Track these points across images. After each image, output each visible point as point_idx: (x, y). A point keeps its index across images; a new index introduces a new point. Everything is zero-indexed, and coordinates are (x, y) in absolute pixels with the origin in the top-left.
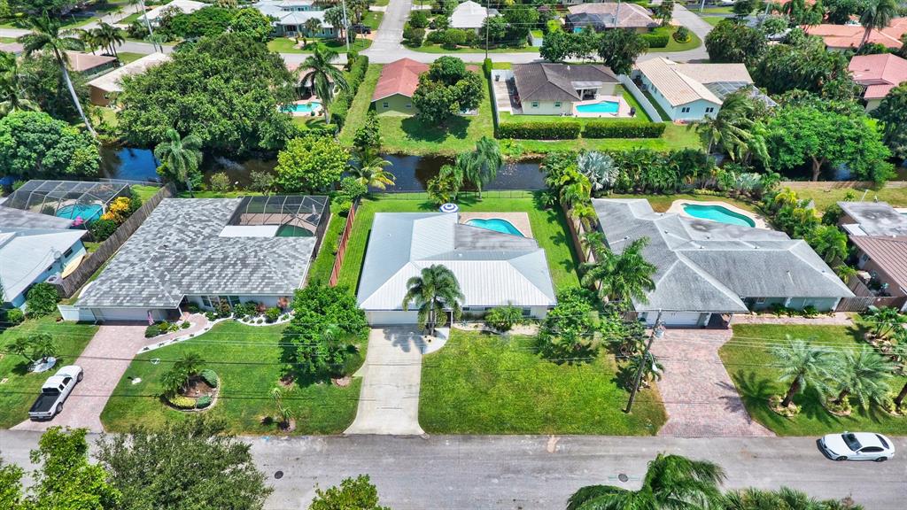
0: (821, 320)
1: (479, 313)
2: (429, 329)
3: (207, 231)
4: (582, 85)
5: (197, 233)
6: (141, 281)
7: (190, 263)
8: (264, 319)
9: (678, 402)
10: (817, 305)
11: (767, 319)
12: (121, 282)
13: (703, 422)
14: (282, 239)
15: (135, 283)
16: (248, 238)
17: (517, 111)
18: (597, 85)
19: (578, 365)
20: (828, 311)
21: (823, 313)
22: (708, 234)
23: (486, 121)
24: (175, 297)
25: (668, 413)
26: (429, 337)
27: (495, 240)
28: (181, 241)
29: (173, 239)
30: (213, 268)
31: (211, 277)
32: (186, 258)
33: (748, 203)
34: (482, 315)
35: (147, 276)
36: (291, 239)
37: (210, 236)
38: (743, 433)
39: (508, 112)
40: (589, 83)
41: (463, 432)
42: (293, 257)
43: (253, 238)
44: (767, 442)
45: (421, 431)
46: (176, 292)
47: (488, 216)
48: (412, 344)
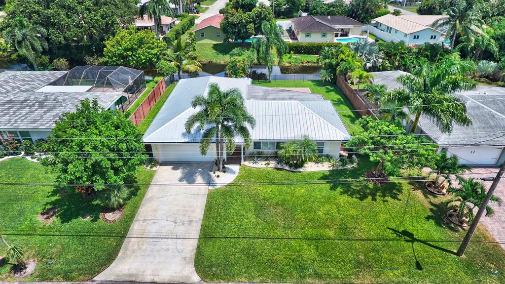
1: (270, 152)
2: (218, 166)
17: (295, 41)
18: (349, 27)
19: (384, 201)
26: (217, 173)
31: (4, 115)
48: (199, 179)
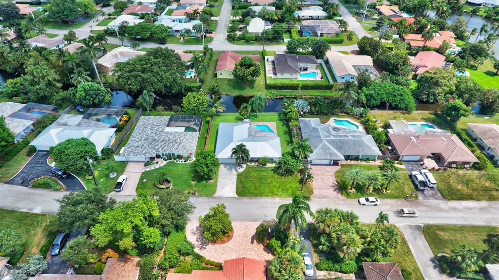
0: (371, 163)
1: (256, 160)
2: (239, 165)
3: (160, 129)
4: (302, 65)
5: (157, 130)
6: (142, 148)
7: (157, 141)
8: (183, 161)
9: (318, 188)
10: (370, 158)
11: (353, 162)
12: (135, 148)
13: (324, 194)
14: (187, 133)
15: (140, 148)
16: (175, 132)
17: (275, 77)
18: (309, 65)
19: (288, 177)
20: (374, 160)
21: (372, 160)
22: (338, 132)
23: (262, 81)
24: (154, 153)
25: (314, 191)
26: (239, 168)
27: (263, 134)
28: (152, 133)
29: (149, 132)
30: (165, 143)
31: (165, 146)
32: (155, 140)
33: (358, 119)
34: (257, 160)
35: (144, 146)
36: (190, 133)
37: (161, 131)
38: (336, 198)
39: (271, 77)
40: (305, 64)
41: (250, 196)
42: (192, 139)
43: (177, 132)
44: (344, 200)
45: (237, 196)
46: (154, 151)
47: (261, 123)
48: (233, 170)
